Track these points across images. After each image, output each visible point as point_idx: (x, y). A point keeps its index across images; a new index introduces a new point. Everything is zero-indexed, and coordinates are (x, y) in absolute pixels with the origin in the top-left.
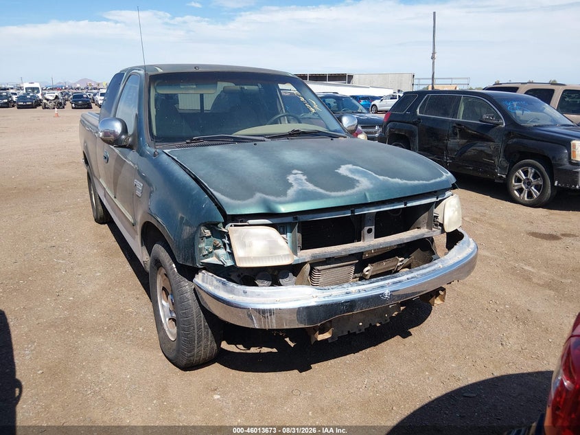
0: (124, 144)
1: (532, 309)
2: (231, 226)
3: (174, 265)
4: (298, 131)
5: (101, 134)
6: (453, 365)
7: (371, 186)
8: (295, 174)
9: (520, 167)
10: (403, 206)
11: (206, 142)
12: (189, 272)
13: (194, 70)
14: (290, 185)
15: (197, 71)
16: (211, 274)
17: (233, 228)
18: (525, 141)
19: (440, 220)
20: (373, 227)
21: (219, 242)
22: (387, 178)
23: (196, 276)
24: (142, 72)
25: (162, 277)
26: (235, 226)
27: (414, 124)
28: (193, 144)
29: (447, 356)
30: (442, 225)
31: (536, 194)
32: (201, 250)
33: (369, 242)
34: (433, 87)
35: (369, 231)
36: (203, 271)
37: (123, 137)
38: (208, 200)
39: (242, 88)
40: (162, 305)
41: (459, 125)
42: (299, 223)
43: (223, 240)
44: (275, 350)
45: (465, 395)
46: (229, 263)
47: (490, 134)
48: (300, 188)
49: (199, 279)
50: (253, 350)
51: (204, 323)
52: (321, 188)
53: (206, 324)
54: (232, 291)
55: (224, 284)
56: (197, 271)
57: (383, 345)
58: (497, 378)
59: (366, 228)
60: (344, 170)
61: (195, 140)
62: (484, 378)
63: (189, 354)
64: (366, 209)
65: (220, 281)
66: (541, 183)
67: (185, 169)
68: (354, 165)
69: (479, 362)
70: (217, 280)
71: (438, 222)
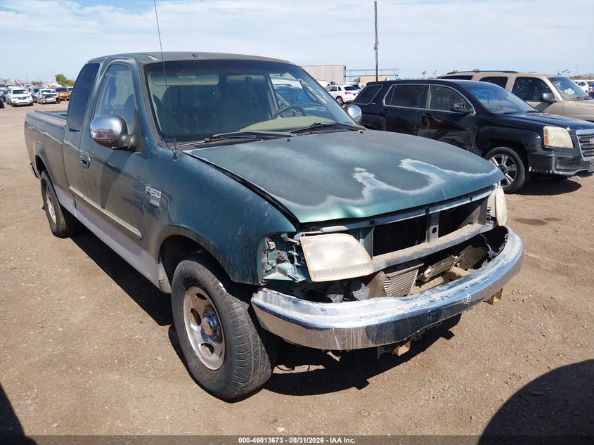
0: (126, 145)
1: (555, 297)
2: (302, 236)
3: (221, 284)
4: (320, 124)
5: (94, 135)
6: (508, 363)
7: (444, 182)
8: (360, 172)
9: (493, 155)
10: (469, 201)
11: (227, 140)
12: (245, 292)
13: (193, 58)
14: (361, 186)
15: (196, 59)
16: (276, 292)
17: (304, 238)
18: (497, 129)
19: (492, 213)
20: (437, 226)
21: (284, 255)
22: (452, 172)
23: (255, 295)
24: (132, 61)
25: (192, 296)
26: (307, 235)
27: (381, 115)
28: (213, 143)
29: (498, 354)
30: (495, 219)
31: (510, 180)
32: (263, 265)
33: (435, 243)
34: (377, 79)
35: (434, 231)
36: (264, 289)
37: (124, 138)
38: (271, 208)
39: (247, 78)
40: (191, 330)
41: (428, 115)
42: (376, 227)
43: (290, 252)
44: (321, 367)
45: (533, 393)
46: (300, 278)
47: (461, 123)
48: (374, 187)
49: (258, 298)
50: (298, 369)
51: (261, 347)
52: (396, 187)
53: (264, 348)
54: (306, 311)
55: (295, 302)
56: (256, 289)
57: (431, 348)
58: (554, 371)
59: (432, 228)
60: (406, 164)
61: (215, 138)
62: (542, 373)
63: (244, 385)
64: (439, 207)
65: (289, 300)
66: (516, 170)
67: (224, 171)
68: (412, 159)
69: (530, 357)
70: (285, 299)
71: (490, 215)
